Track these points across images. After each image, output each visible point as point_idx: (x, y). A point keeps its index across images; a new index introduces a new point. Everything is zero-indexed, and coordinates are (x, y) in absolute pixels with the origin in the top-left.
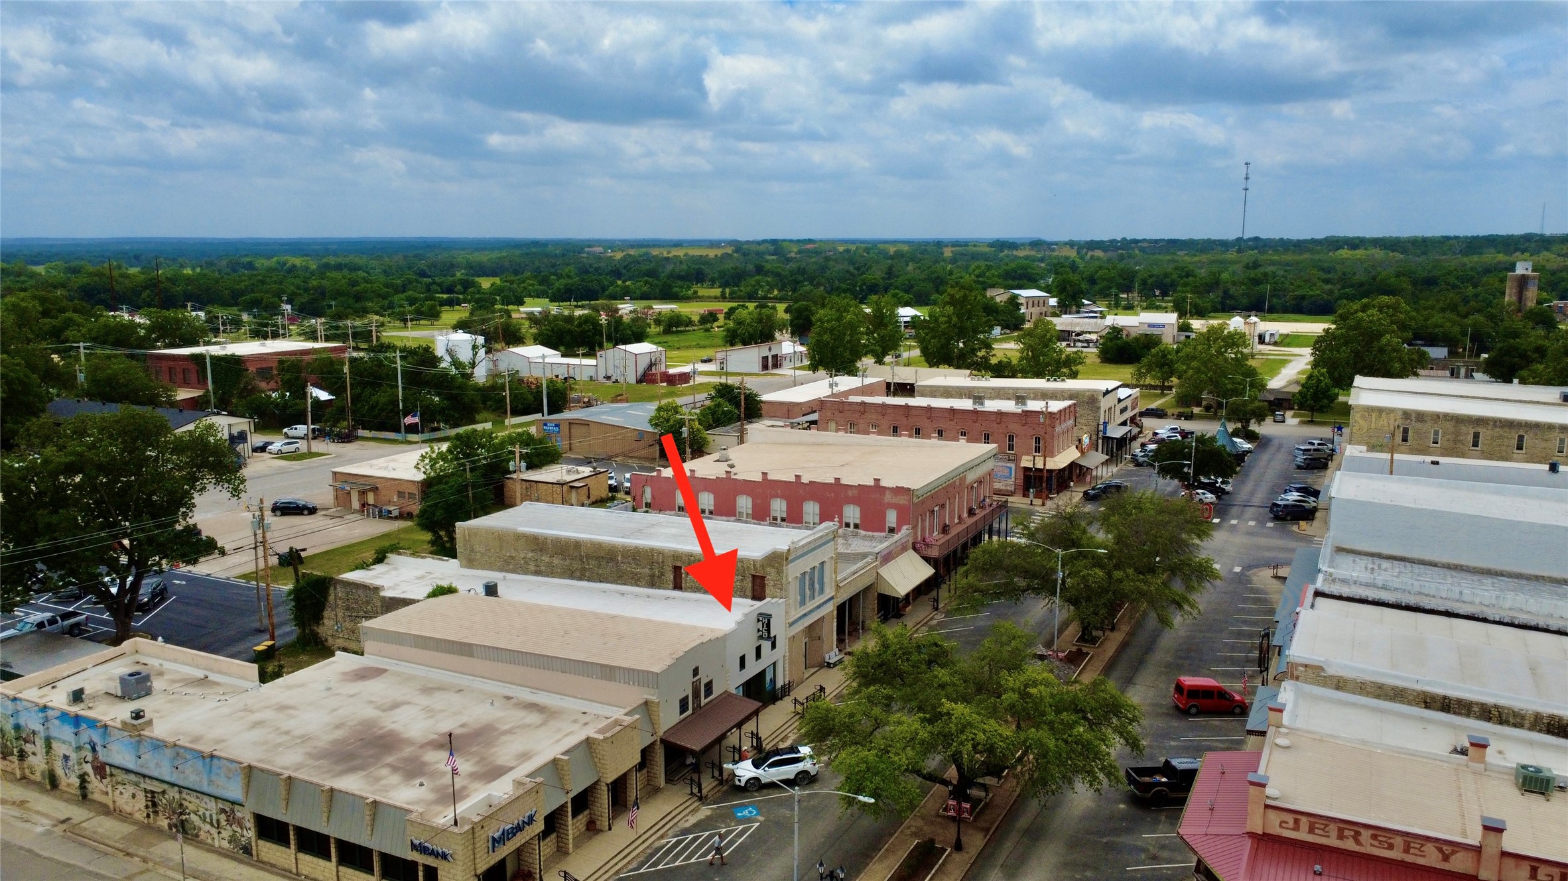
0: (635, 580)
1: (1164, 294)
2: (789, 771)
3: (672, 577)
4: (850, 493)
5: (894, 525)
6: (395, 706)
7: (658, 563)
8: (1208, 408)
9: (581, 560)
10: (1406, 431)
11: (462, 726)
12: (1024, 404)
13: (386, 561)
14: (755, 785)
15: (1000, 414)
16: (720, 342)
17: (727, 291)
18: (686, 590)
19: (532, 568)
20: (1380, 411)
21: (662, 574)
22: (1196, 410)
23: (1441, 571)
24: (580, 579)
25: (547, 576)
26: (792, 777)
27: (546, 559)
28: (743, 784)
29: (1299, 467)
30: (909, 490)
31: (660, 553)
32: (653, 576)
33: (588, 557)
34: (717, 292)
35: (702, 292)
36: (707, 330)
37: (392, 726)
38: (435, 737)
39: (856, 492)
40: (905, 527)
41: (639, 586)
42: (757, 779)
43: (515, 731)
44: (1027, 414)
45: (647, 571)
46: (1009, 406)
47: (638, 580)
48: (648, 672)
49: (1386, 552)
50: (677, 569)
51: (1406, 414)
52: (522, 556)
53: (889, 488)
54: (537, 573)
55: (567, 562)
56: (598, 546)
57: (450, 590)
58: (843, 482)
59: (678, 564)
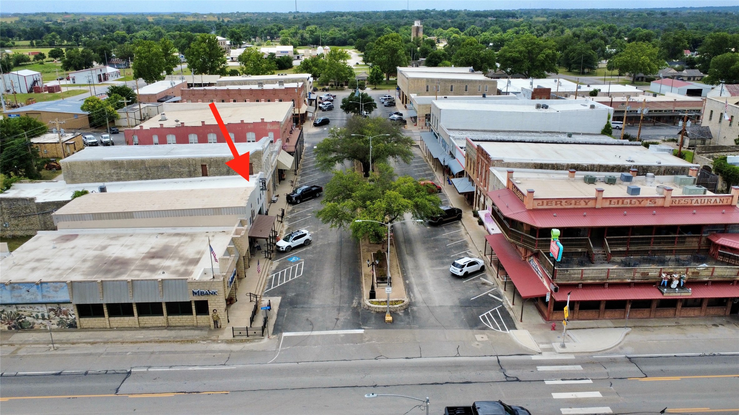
0: (180, 175)
1: (272, 38)
2: (301, 241)
3: (201, 170)
4: (249, 127)
5: (273, 139)
6: (104, 248)
7: (193, 165)
8: (332, 86)
9: (146, 169)
10: (427, 87)
11: (152, 248)
12: (283, 85)
13: (11, 187)
14: (290, 249)
15: (274, 90)
16: (60, 69)
17: (34, 42)
18: (210, 176)
19: (115, 178)
20: (418, 79)
21: (196, 170)
22: (327, 87)
23: (482, 133)
24: (146, 179)
25: (126, 181)
26: (303, 243)
27: (123, 172)
28: (284, 250)
29: (385, 106)
30: (278, 122)
31: (194, 159)
32: (190, 172)
33: (150, 167)
34: (28, 43)
35: (17, 43)
36: (42, 63)
37: (114, 256)
38: (144, 255)
39: (252, 126)
40: (278, 140)
41: (182, 178)
42: (290, 246)
43: (183, 244)
44: (286, 88)
45: (187, 169)
46: (277, 86)
47: (182, 174)
48: (240, 207)
49: (460, 128)
50: (203, 167)
51: (428, 80)
52: (108, 172)
53: (269, 122)
54: (118, 180)
55: (138, 172)
56: (155, 161)
57: (85, 193)
58: (245, 122)
59: (204, 164)
